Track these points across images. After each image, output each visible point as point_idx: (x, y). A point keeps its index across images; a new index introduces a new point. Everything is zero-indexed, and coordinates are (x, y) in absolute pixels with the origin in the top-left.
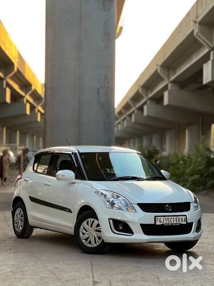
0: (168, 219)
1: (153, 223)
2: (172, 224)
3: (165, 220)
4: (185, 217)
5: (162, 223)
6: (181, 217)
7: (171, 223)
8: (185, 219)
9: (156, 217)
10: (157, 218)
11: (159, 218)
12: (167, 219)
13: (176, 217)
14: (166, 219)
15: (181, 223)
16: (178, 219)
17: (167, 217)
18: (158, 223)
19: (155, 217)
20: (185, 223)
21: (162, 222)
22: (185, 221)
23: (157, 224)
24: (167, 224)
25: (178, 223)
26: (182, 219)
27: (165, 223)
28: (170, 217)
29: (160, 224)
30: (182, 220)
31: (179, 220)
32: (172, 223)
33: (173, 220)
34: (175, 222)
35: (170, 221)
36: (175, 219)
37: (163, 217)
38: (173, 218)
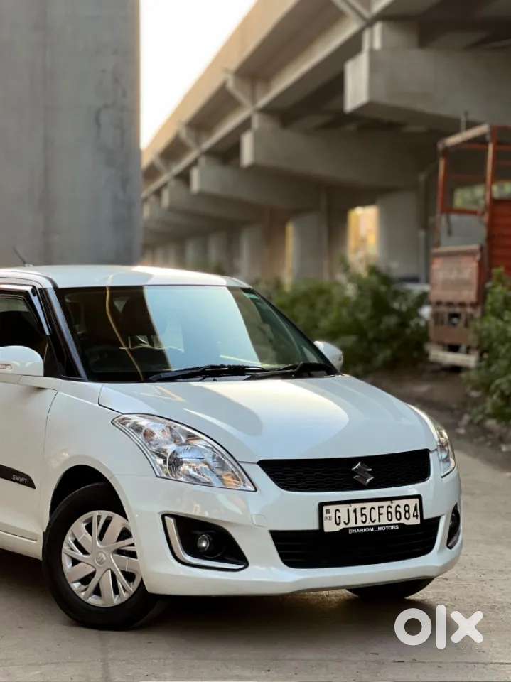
0: (364, 512)
1: (315, 526)
2: (376, 527)
3: (352, 514)
4: (417, 501)
5: (342, 526)
6: (402, 503)
7: (371, 524)
8: (416, 510)
9: (325, 508)
10: (328, 511)
11: (332, 508)
12: (358, 512)
13: (388, 503)
14: (355, 511)
15: (403, 521)
16: (393, 510)
17: (358, 506)
18: (330, 527)
19: (321, 505)
20: (417, 521)
21: (342, 523)
22: (417, 516)
23: (327, 529)
24: (359, 528)
25: (394, 521)
26: (407, 508)
27: (352, 524)
28: (368, 505)
29: (338, 528)
30: (408, 511)
31: (397, 512)
32: (377, 523)
33: (380, 514)
34: (384, 521)
35: (369, 519)
36: (385, 508)
37: (347, 506)
38: (379, 507)
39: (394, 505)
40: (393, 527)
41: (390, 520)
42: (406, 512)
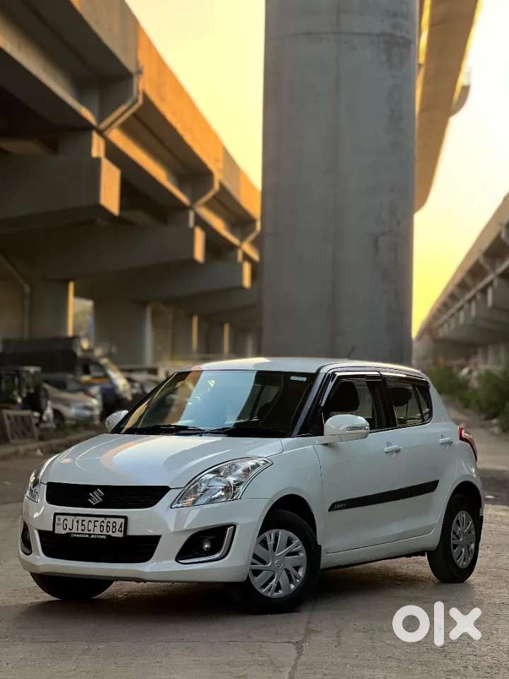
0: (84, 523)
1: (51, 529)
2: (90, 535)
3: (75, 524)
4: (123, 520)
5: (68, 531)
6: (112, 520)
7: (88, 532)
8: (121, 526)
9: (57, 517)
10: (59, 519)
11: (63, 518)
12: (80, 522)
13: (103, 519)
14: (78, 522)
15: (110, 533)
16: (105, 525)
17: (81, 518)
18: (60, 530)
19: (56, 514)
20: (121, 535)
21: (68, 529)
22: (121, 531)
23: (56, 532)
24: (79, 534)
25: (105, 532)
26: (114, 525)
27: (74, 531)
28: (87, 519)
29: (64, 532)
30: (115, 527)
31: (107, 526)
32: (91, 532)
33: (95, 526)
34: (97, 531)
35: (86, 529)
36: (100, 522)
37: (73, 517)
38: (95, 521)
39: (106, 522)
40: (102, 537)
41: (102, 532)
42: (113, 527)
